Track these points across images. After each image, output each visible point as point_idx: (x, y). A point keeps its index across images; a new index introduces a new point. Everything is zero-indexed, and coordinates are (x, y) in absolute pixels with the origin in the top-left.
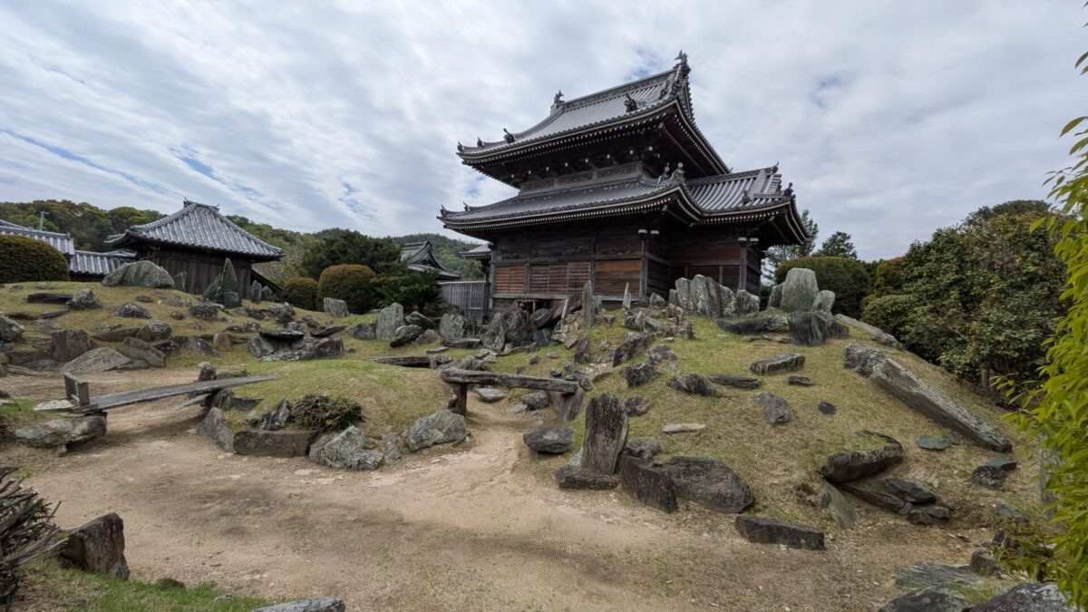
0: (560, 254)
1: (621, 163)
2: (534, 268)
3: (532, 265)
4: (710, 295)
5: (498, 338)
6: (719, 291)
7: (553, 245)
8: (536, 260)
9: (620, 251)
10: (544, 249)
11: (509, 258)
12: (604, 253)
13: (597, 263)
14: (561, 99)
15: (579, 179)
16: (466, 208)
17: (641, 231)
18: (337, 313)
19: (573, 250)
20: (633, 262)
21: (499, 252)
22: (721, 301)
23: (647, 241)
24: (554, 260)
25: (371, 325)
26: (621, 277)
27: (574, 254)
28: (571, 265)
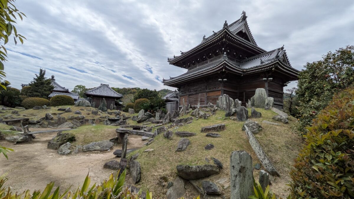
0: (196, 91)
1: (216, 56)
2: (190, 96)
3: (189, 95)
4: (227, 102)
5: (167, 120)
6: (229, 100)
7: (195, 88)
8: (191, 93)
9: (214, 88)
10: (192, 89)
11: (183, 93)
12: (209, 89)
13: (208, 93)
14: (205, 38)
15: (204, 64)
16: (170, 78)
17: (219, 80)
18: (131, 113)
19: (200, 89)
20: (218, 92)
21: (181, 92)
22: (229, 104)
23: (222, 83)
24: (195, 93)
25: (137, 116)
26: (215, 98)
27: (201, 90)
28: (200, 94)
